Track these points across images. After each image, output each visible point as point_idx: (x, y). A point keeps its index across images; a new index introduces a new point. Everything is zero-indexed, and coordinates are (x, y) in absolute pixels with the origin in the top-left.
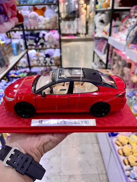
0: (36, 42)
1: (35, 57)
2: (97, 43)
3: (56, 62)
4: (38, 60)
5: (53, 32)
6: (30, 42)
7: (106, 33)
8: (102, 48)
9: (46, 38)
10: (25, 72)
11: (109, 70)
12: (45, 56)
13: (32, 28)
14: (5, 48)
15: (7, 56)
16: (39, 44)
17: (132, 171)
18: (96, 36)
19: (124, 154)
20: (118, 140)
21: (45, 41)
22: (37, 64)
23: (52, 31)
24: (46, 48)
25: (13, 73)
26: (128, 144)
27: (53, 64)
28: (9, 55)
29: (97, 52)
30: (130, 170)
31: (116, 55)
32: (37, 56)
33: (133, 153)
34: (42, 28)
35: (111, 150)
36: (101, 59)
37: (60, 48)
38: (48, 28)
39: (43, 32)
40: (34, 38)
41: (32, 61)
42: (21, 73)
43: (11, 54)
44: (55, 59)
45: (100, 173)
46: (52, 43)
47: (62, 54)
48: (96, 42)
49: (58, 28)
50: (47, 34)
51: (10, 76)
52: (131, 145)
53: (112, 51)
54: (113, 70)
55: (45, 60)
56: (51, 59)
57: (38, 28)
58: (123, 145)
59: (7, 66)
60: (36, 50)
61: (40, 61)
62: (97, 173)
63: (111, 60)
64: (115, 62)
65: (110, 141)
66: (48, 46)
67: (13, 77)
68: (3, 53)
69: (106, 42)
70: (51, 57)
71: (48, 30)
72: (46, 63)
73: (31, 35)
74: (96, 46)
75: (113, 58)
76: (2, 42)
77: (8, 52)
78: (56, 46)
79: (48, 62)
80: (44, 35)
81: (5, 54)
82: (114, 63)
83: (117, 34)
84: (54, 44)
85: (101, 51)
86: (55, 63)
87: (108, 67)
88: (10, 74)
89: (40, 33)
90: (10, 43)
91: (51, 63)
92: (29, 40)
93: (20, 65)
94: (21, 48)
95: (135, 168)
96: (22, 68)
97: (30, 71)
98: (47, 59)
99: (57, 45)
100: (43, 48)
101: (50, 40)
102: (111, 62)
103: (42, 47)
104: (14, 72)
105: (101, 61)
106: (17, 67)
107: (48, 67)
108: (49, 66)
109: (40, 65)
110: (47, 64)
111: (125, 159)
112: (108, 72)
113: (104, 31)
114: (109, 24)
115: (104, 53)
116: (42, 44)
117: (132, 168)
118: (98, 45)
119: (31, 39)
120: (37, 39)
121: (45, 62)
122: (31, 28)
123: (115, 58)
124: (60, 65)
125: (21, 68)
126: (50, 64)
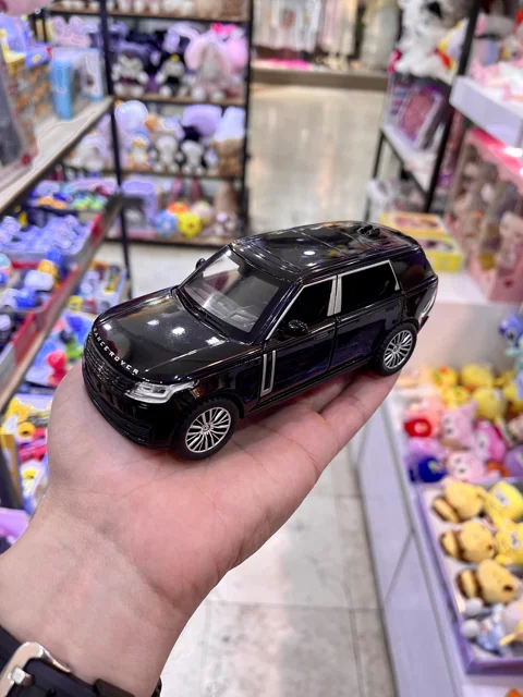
0: (151, 70)
1: (138, 132)
2: (399, 99)
3: (223, 162)
4: (152, 147)
5: (224, 31)
6: (126, 67)
7: (447, 61)
8: (421, 122)
9: (192, 55)
10: (98, 191)
11: (435, 219)
12: (180, 134)
13: (139, 7)
14: (23, 84)
15: (29, 116)
16: (160, 77)
17: (487, 622)
18: (401, 66)
19: (461, 555)
20: (444, 498)
21: (187, 70)
22: (148, 164)
23: (217, 30)
24: (187, 99)
25: (49, 191)
26: (482, 514)
27: (213, 172)
28: (37, 112)
29: (397, 139)
30: (479, 617)
31: (474, 157)
32: (150, 128)
33: (496, 554)
34: (177, 11)
35: (413, 531)
36: (408, 167)
37: (246, 107)
38: (202, 15)
39: (182, 29)
40: (141, 49)
41: (130, 151)
42: (82, 194)
43: (44, 110)
44: (222, 150)
45: (355, 607)
46: (215, 81)
47: (251, 132)
48: (398, 94)
49: (244, 17)
50: (199, 42)
51: (36, 203)
52: (491, 522)
53: (461, 139)
54: (454, 218)
55: (179, 149)
56: (206, 149)
57: (161, 10)
58: (462, 520)
59: (27, 160)
60: (146, 102)
61: (158, 152)
62: (345, 604)
63: (450, 176)
64: (466, 185)
65: (412, 497)
66: (198, 94)
67: (47, 210)
68: (13, 105)
69: (438, 98)
70: (207, 141)
71: (203, 23)
72: (182, 163)
73: (132, 36)
74: (395, 112)
75: (459, 171)
76: (11, 57)
77: (35, 99)
78: (228, 94)
79: (194, 160)
80: (184, 42)
81: (22, 109)
82: (462, 192)
83: (492, 68)
84: (224, 84)
85: (411, 135)
86: (219, 166)
87: (436, 205)
88: (38, 197)
89: (169, 31)
90: (45, 63)
91: (204, 164)
92: (123, 59)
93: (76, 161)
94: (86, 89)
95: (498, 609)
96: (86, 173)
97: (118, 191)
98: (189, 147)
99: (234, 90)
100: (174, 100)
101: (209, 69)
102: (448, 187)
103: (174, 94)
104: (55, 186)
105: (405, 175)
106: (65, 167)
107: (189, 182)
108: (195, 177)
109: (158, 168)
110: (187, 169)
111: (463, 571)
112: (434, 225)
113: (437, 51)
114: (463, 25)
115: (426, 146)
116: (173, 81)
117: (487, 610)
118: (402, 109)
119: (130, 55)
120: (155, 57)
121: (180, 157)
122: (132, 8)
123: (472, 170)
124: (238, 175)
125: (81, 175)
126: (200, 171)
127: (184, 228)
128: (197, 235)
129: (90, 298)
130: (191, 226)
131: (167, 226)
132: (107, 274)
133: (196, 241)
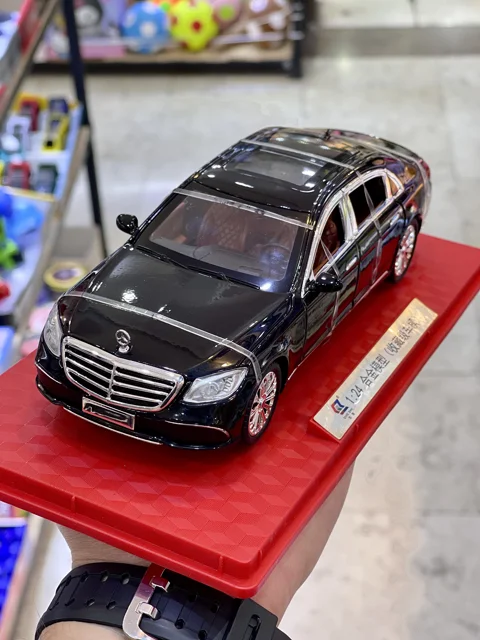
127: (183, 32)
128: (208, 46)
129: (16, 160)
130: (197, 26)
131: (148, 29)
132: (45, 118)
133: (207, 57)
